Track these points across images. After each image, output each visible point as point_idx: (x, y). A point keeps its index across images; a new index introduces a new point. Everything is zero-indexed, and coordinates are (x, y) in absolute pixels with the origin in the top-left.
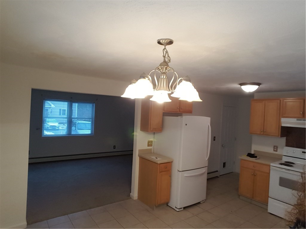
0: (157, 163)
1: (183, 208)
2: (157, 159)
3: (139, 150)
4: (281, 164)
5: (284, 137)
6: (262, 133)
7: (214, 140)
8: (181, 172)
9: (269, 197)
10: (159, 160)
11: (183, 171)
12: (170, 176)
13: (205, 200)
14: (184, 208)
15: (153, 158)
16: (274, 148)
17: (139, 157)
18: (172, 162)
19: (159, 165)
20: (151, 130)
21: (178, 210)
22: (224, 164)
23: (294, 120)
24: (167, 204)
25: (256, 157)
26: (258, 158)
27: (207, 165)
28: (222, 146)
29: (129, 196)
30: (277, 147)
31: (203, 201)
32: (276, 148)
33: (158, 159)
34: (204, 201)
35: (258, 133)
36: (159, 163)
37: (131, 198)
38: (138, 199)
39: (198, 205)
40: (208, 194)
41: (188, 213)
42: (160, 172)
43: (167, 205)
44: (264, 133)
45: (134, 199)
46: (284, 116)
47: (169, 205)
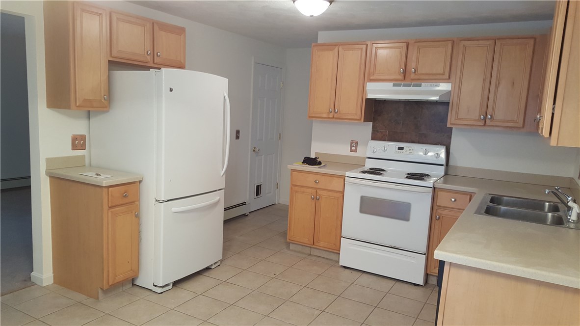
0: (101, 187)
1: (171, 285)
2: (99, 177)
3: (49, 161)
4: (364, 172)
5: (370, 122)
6: (331, 115)
7: (237, 137)
8: (163, 202)
9: (341, 237)
10: (106, 180)
11: (168, 201)
12: (138, 216)
13: (221, 261)
14: (176, 283)
15: (90, 176)
16: (351, 146)
17: (50, 177)
18: (140, 182)
19: (105, 190)
20: (78, 104)
21: (159, 290)
22: (258, 188)
23: (389, 86)
24: (133, 282)
25: (320, 163)
26: (322, 165)
27: (223, 186)
28: (254, 151)
29: (28, 281)
30: (357, 144)
31: (215, 263)
32: (354, 145)
33: (103, 176)
34: (219, 264)
35: (325, 116)
36: (104, 185)
37: (34, 284)
38: (54, 283)
39: (206, 274)
40: (226, 248)
41: (183, 293)
42: (110, 208)
43: (133, 285)
44: (335, 116)
45: (44, 285)
46: (371, 78)
47: (138, 283)
